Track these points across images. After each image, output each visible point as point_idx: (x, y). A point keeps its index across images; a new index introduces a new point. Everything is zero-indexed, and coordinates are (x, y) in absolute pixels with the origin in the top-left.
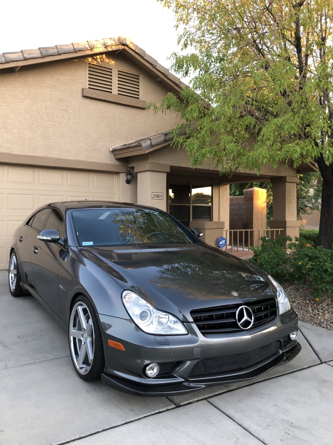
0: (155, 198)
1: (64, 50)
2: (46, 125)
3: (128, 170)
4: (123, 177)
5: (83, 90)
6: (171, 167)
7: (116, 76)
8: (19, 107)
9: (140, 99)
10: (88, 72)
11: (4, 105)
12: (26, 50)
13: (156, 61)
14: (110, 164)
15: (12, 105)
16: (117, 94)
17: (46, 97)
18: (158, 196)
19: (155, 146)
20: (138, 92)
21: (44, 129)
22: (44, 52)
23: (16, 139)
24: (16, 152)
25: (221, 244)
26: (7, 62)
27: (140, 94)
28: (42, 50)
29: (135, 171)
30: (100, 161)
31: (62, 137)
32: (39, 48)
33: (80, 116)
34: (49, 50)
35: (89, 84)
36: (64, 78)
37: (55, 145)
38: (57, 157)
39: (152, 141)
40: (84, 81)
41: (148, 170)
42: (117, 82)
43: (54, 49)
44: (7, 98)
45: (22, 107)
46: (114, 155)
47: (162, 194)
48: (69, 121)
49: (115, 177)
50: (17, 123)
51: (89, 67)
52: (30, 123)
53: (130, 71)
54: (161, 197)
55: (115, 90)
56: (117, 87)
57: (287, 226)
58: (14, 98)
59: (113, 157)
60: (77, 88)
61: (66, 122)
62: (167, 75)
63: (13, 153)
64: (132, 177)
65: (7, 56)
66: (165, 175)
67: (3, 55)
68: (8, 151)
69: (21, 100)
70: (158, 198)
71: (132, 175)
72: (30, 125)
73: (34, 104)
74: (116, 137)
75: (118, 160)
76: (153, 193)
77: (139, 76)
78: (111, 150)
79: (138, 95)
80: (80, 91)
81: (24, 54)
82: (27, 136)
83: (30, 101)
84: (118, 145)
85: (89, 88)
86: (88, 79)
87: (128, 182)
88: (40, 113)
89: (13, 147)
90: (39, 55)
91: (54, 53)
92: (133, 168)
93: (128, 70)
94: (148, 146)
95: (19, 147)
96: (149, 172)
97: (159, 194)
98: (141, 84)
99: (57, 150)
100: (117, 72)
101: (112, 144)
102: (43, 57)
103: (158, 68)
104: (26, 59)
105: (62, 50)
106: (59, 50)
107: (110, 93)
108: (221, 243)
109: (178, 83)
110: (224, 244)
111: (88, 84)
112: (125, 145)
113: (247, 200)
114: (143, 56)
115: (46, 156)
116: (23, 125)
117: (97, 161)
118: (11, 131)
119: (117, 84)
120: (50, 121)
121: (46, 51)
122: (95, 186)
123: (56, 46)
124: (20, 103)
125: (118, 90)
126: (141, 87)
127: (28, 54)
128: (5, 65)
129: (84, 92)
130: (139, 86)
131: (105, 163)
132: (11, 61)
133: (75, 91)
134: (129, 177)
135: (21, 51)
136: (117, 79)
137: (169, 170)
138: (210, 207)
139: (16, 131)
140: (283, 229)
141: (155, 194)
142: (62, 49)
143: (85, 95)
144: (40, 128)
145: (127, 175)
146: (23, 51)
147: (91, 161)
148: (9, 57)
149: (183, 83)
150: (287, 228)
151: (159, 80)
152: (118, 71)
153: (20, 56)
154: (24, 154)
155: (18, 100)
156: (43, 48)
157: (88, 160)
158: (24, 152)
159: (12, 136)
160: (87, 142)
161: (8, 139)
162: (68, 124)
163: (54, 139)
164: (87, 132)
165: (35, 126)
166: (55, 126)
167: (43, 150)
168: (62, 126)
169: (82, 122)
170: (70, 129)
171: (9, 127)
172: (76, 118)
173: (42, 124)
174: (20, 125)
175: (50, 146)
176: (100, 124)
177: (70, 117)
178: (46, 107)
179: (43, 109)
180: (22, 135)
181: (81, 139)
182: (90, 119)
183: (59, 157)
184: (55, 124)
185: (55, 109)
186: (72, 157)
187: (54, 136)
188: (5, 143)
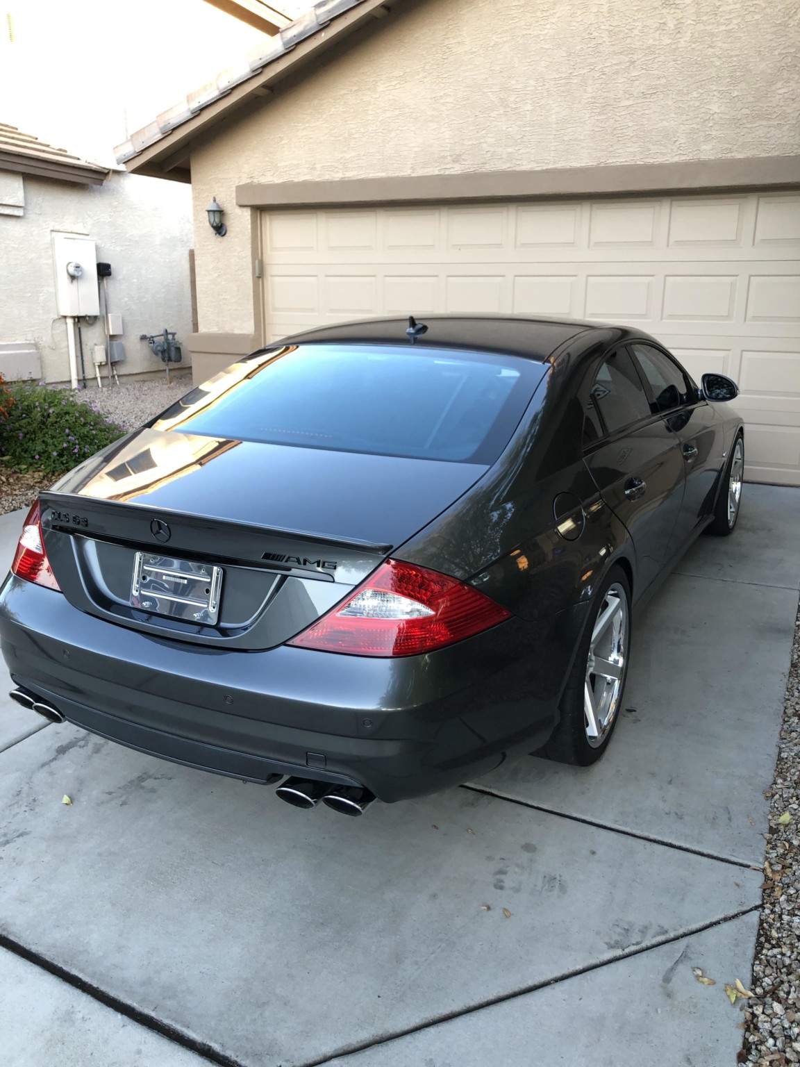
2: (606, 70)
8: (538, 36)
11: (505, 39)
15: (523, 35)
21: (601, 84)
23: (528, 129)
24: (526, 166)
33: (719, 7)
37: (630, 124)
38: (632, 163)
44: (512, 19)
45: (546, 31)
48: (679, 36)
50: (532, 82)
52: (564, 75)
58: (528, 11)
61: (669, 41)
63: (518, 169)
68: (508, 165)
69: (547, 11)
72: (563, 81)
73: (579, 12)
82: (553, 116)
83: (569, 7)
88: (595, 34)
89: (521, 152)
95: (533, 151)
99: (634, 139)
115: (602, 165)
116: (547, 86)
117: (764, 155)
118: (516, 108)
120: (621, 53)
122: (759, 237)
124: (542, 23)
139: (529, 107)
144: (590, 82)
147: (742, 156)
154: (544, 168)
155: (539, 14)
157: (729, 155)
158: (546, 162)
159: (519, 123)
160: (736, 94)
161: (509, 132)
162: (673, 46)
163: (628, 107)
164: (735, 59)
165: (575, 81)
166: (632, 67)
167: (595, 147)
168: (656, 61)
169: (723, 28)
170: (679, 62)
171: (512, 99)
172: (704, 18)
173: (596, 69)
174: (540, 88)
175: (615, 132)
176: (790, 18)
177: (682, 21)
178: (610, 11)
179: (603, 20)
180: (541, 115)
181: (715, 88)
182: (752, 9)
183: (639, 163)
184: (635, 57)
185: (636, 8)
186: (676, 155)
187: (627, 96)
188: (501, 147)
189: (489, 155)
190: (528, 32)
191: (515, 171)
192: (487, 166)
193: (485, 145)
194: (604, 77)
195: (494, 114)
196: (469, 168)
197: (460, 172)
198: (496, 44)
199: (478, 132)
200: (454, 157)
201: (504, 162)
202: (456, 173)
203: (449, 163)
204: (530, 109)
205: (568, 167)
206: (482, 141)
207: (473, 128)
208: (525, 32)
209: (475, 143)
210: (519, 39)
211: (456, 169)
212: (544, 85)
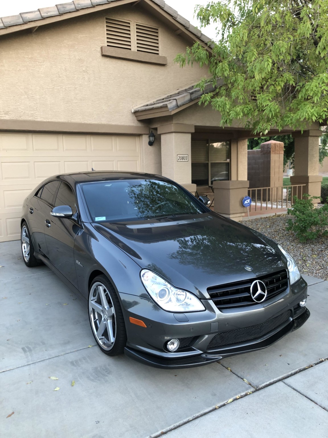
0: (180, 160)
1: (82, 5)
2: (67, 89)
3: (151, 132)
4: (145, 139)
5: (102, 48)
6: (196, 127)
7: (134, 31)
8: (38, 71)
9: (160, 55)
10: (106, 28)
11: (24, 69)
12: (43, 9)
13: (176, 12)
14: (133, 126)
15: (32, 69)
16: (136, 51)
17: (65, 58)
18: (183, 158)
19: (181, 106)
20: (158, 47)
21: (65, 93)
22: (61, 9)
23: (39, 105)
24: (39, 119)
25: (246, 204)
26: (25, 23)
27: (160, 49)
28: (59, 7)
29: (159, 132)
30: (123, 124)
31: (84, 100)
32: (56, 5)
33: (101, 76)
34: (66, 6)
35: (108, 42)
36: (82, 36)
37: (78, 109)
38: (80, 122)
39: (178, 101)
40: (102, 38)
41: (173, 131)
42: (136, 38)
43: (71, 4)
44: (26, 62)
45: (41, 70)
46: (136, 116)
47: (187, 156)
48: (89, 83)
49: (137, 139)
50: (38, 88)
51: (106, 22)
52: (51, 88)
53: (148, 24)
54: (186, 159)
55: (134, 47)
56: (136, 43)
57: (310, 181)
58: (33, 61)
59: (135, 118)
60: (96, 46)
61: (87, 84)
62: (188, 26)
63: (36, 120)
64: (155, 139)
65: (24, 16)
66: (189, 136)
67: (20, 15)
68: (32, 118)
69: (41, 63)
70: (184, 160)
71: (154, 136)
72: (51, 90)
73: (54, 67)
74: (137, 97)
75: (141, 121)
76: (178, 156)
77: (157, 29)
78: (133, 111)
79: (158, 50)
80: (99, 50)
81: (41, 13)
82: (49, 102)
83: (49, 64)
84: (139, 105)
85: (108, 46)
86: (106, 36)
87: (151, 144)
88: (61, 76)
89: (37, 113)
90: (57, 13)
91: (72, 9)
92: (156, 129)
93: (147, 24)
94: (174, 107)
95: (42, 114)
96: (174, 134)
97: (184, 156)
98: (160, 38)
99: (79, 114)
100: (136, 27)
101: (134, 105)
102: (61, 15)
103: (178, 19)
104: (43, 18)
105: (80, 6)
106: (76, 6)
107: (129, 50)
108: (246, 202)
109: (199, 35)
110: (248, 203)
111: (106, 42)
112: (147, 105)
113: (264, 154)
114: (163, 7)
115: (69, 122)
116: (44, 90)
117: (120, 124)
118: (32, 97)
119: (136, 39)
120: (71, 84)
121: (63, 7)
122: (118, 149)
123: (73, 1)
124: (39, 66)
125: (138, 47)
126: (160, 42)
127: (45, 13)
128: (22, 26)
129: (103, 50)
130: (158, 40)
131: (127, 125)
132: (29, 22)
133: (94, 50)
134: (152, 139)
135: (39, 9)
136: (136, 34)
137: (193, 131)
138: (228, 163)
139: (38, 97)
140: (305, 185)
141: (180, 156)
142: (79, 4)
143: (104, 54)
144: (61, 92)
145: (149, 137)
146: (40, 10)
147: (113, 124)
148: (26, 17)
149: (204, 35)
150: (309, 184)
151: (178, 32)
152: (137, 25)
153: (36, 15)
154: (47, 121)
156: (60, 5)
157: (110, 123)
158: (48, 118)
159: (35, 102)
160: (109, 104)
161: (30, 105)
162: (89, 86)
163: (76, 103)
164: (108, 93)
165: (56, 91)
166: (76, 89)
167: (66, 115)
168: (83, 89)
169: (103, 83)
170: (91, 91)
171: (30, 93)
172: (97, 79)
173: (63, 88)
174: (42, 90)
175: (73, 111)
176: (121, 84)
177: (91, 78)
178: (66, 69)
179: (63, 71)
180: (44, 101)
181: (103, 101)
182: (110, 79)
183: (82, 122)
184: (76, 87)
185: (74, 70)
186: (94, 121)
187: (75, 99)
188: (28, 110)
189: (22, 113)
190: (34, 69)
191: (34, 120)
192: (22, 118)
193: (20, 109)
194: (66, 91)
195: (23, 97)
196: (14, 118)
197: (9, 119)
198: (20, 70)
199: (16, 103)
200: (5, 112)
201: (30, 117)
202: (7, 119)
203: (2, 114)
204: (39, 97)
205: (57, 121)
206: (19, 107)
207: (13, 101)
208: (33, 69)
209: (15, 107)
210: (30, 70)
211: (7, 117)
212: (43, 90)
